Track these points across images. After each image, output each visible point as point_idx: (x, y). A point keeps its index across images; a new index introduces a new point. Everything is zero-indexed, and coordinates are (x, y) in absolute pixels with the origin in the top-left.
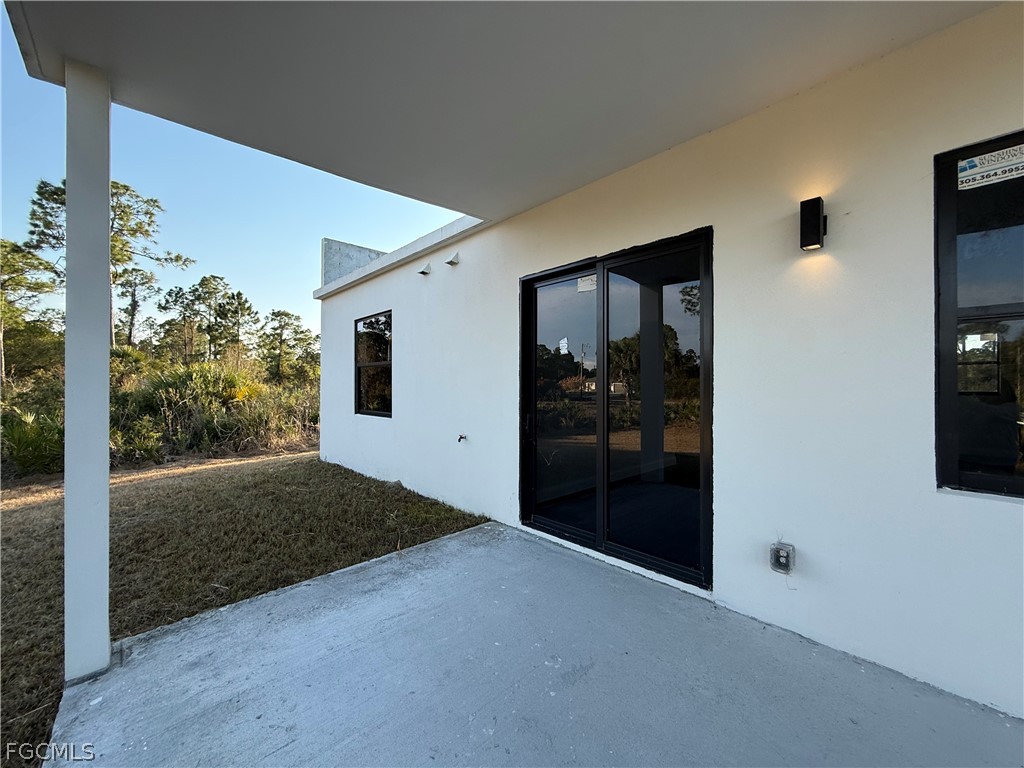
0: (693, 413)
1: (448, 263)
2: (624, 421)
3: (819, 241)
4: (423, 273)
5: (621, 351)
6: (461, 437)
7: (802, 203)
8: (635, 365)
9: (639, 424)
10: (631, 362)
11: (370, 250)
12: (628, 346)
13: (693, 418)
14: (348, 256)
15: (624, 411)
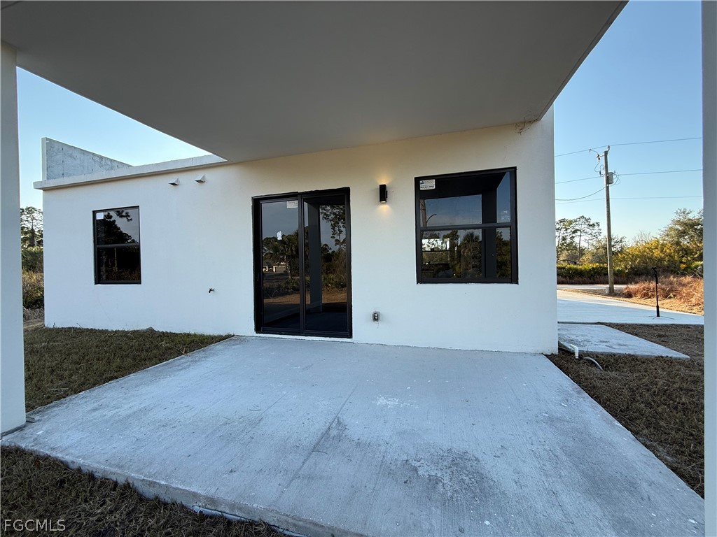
0: (330, 282)
1: (197, 181)
2: (288, 289)
3: (385, 200)
4: (173, 184)
5: (285, 243)
6: (211, 290)
7: (380, 186)
8: (294, 253)
9: (298, 290)
10: (292, 250)
11: (93, 154)
12: (289, 240)
13: (330, 285)
14: (71, 156)
15: (287, 283)
